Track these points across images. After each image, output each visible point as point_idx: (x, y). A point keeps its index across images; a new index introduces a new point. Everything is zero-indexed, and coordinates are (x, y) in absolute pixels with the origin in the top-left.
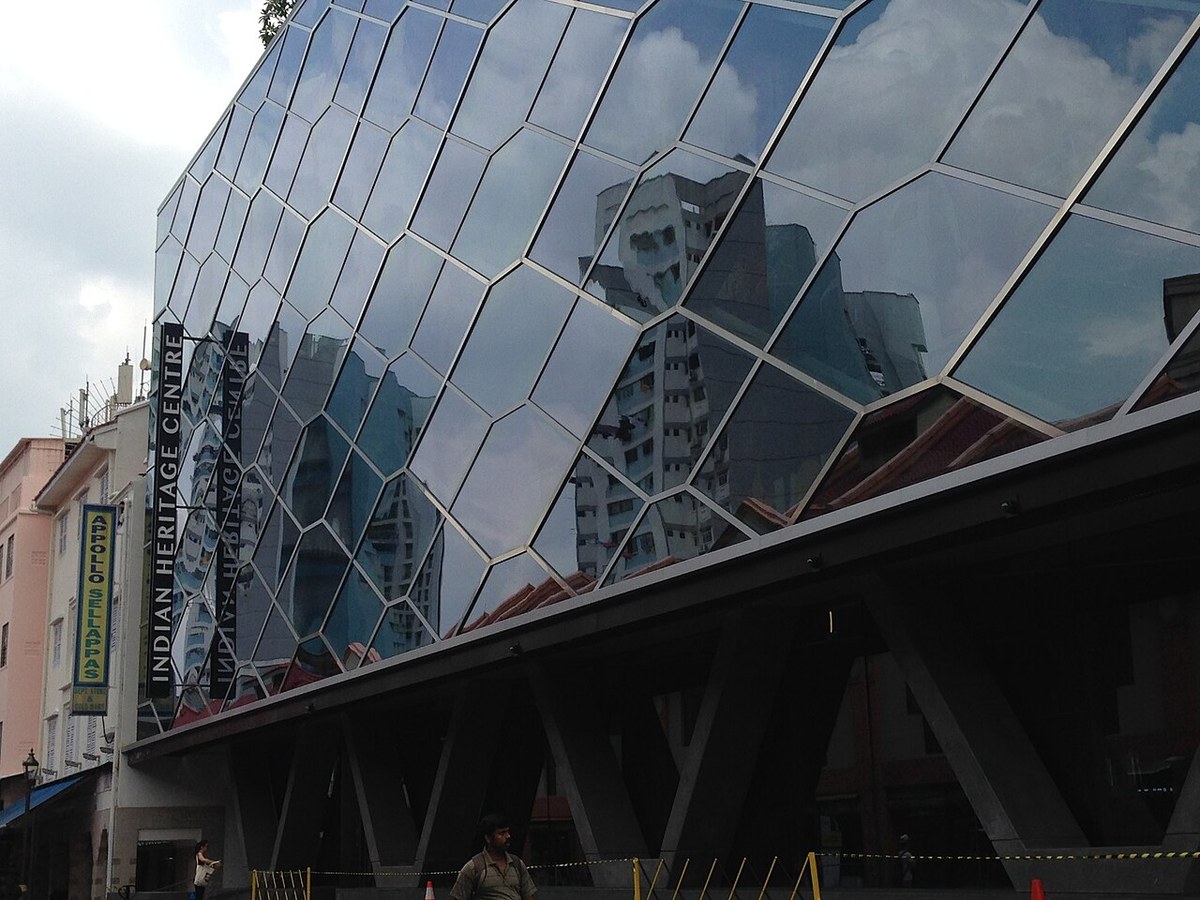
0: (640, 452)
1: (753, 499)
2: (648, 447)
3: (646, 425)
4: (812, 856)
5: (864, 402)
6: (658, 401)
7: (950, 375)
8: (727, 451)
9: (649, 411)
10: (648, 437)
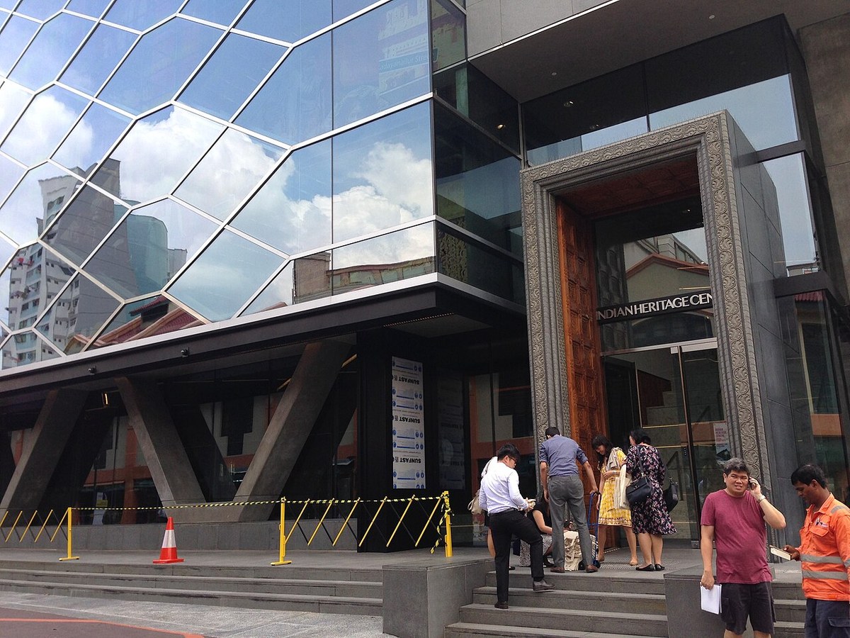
0: (31, 305)
1: (81, 336)
2: (36, 303)
3: (36, 291)
4: (70, 509)
5: (125, 298)
6: (43, 280)
7: (166, 291)
8: (77, 308)
9: (38, 284)
10: (36, 298)
